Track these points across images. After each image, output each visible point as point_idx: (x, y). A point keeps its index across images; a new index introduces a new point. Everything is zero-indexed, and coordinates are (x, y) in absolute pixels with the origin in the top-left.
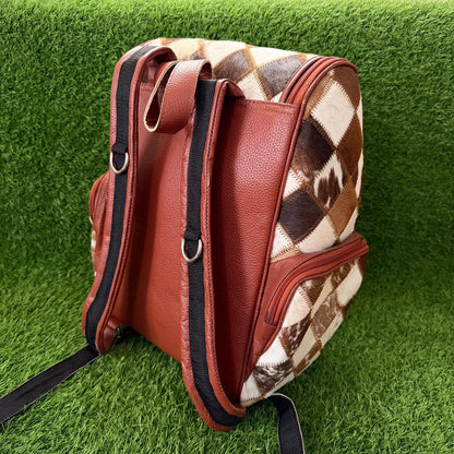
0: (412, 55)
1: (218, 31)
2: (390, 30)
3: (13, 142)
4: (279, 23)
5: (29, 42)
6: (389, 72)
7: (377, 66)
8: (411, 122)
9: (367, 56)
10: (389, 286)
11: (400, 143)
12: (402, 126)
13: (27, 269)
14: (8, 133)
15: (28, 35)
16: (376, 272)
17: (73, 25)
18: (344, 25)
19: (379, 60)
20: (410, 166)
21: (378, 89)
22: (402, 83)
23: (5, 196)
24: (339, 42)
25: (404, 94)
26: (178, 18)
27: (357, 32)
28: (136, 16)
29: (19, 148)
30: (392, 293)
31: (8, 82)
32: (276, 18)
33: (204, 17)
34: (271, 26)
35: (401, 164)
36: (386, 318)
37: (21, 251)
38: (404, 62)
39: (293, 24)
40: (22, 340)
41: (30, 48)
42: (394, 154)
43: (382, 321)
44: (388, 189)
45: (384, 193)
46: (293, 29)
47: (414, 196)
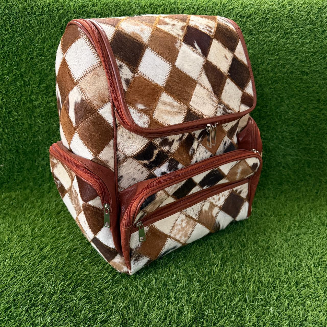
0: (324, 31)
2: (308, 14)
3: (41, 93)
4: (232, 9)
5: (55, 22)
6: (308, 43)
7: (300, 39)
8: (323, 78)
9: (293, 32)
10: (308, 195)
11: (315, 93)
12: (317, 81)
13: (49, 186)
14: (38, 87)
15: (54, 17)
16: (299, 185)
17: (87, 10)
18: (277, 11)
19: (301, 35)
20: (322, 110)
21: (300, 55)
22: (317, 51)
23: (35, 132)
24: (274, 23)
25: (318, 59)
26: (161, 6)
27: (286, 15)
28: (132, 3)
29: (46, 98)
30: (311, 199)
31: (39, 50)
32: (230, 6)
33: (179, 4)
34: (227, 11)
35: (316, 108)
36: (310, 215)
37: (45, 173)
38: (318, 36)
39: (242, 10)
40: (56, 233)
41: (55, 26)
42: (311, 101)
43: (308, 217)
44: (307, 125)
45: (304, 128)
46: (242, 13)
47: (325, 131)
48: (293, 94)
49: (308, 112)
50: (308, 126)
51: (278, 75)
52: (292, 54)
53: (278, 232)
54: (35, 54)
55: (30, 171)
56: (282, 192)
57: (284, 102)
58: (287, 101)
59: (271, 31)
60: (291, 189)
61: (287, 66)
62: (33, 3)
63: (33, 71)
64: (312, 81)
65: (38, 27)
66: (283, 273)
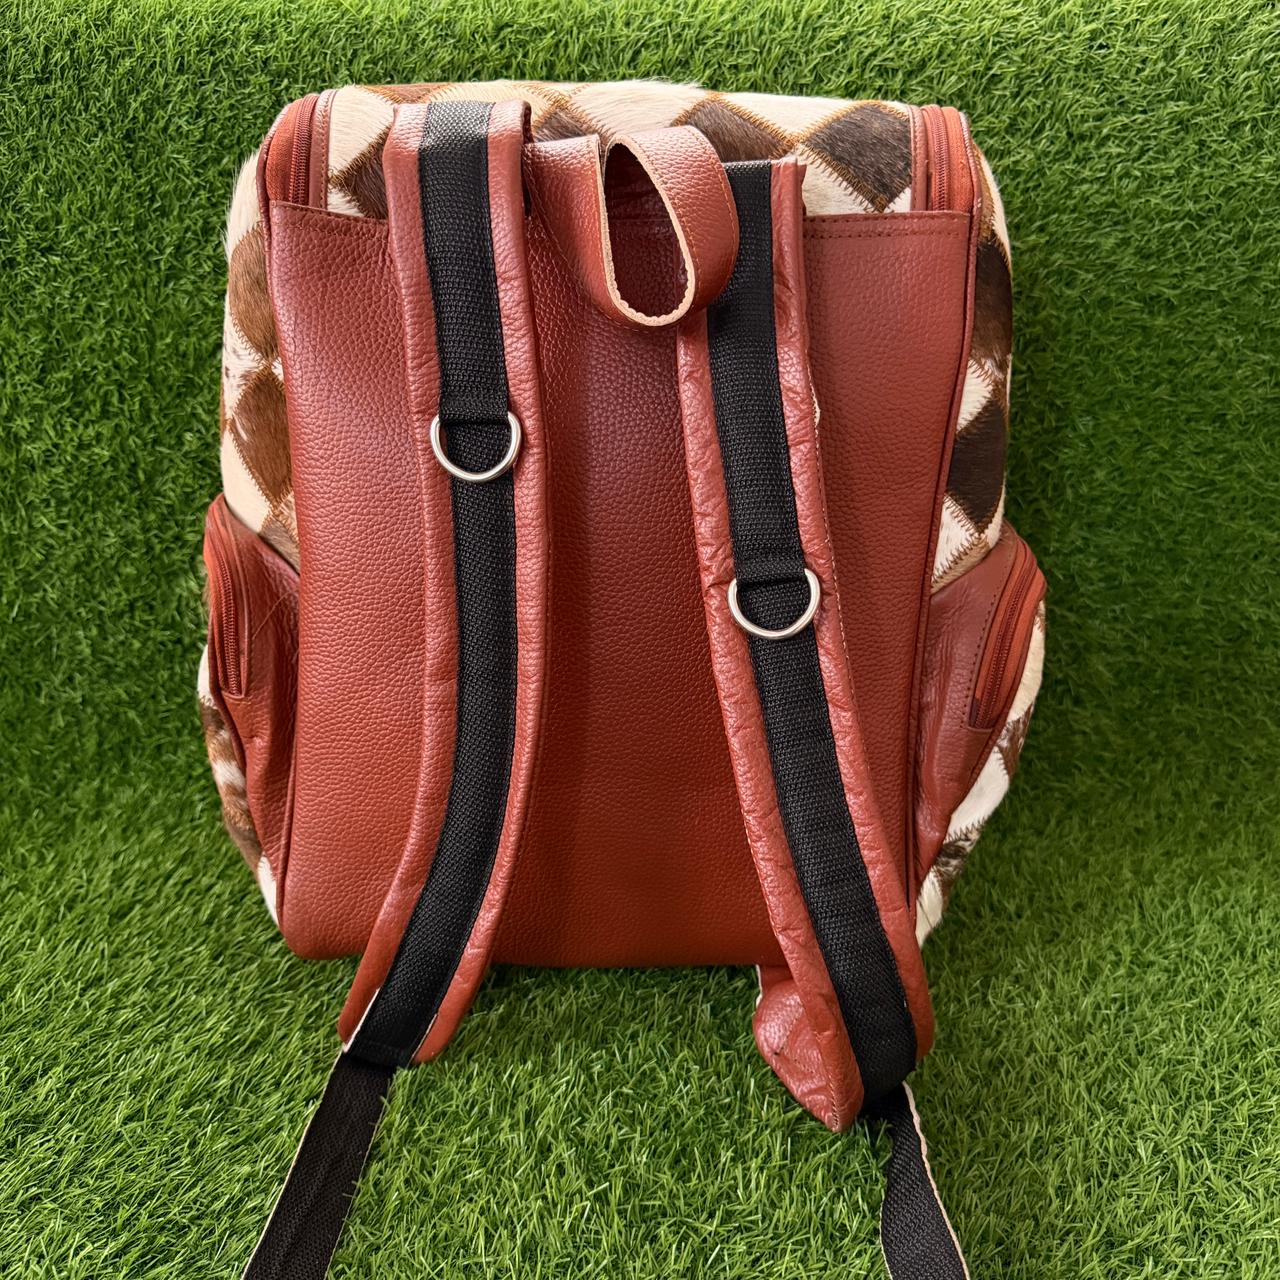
0: (1236, 126)
2: (1170, 54)
3: (55, 408)
4: (844, 38)
5: (99, 110)
6: (1169, 179)
7: (1134, 160)
8: (1237, 325)
9: (1105, 131)
10: (1180, 815)
11: (1205, 388)
12: (1211, 338)
13: (99, 790)
14: (40, 381)
15: (97, 88)
16: (1141, 774)
17: (232, 56)
18: (1035, 43)
19: (1140, 143)
20: (1236, 456)
21: (1139, 229)
22: (1210, 210)
23: (31, 570)
24: (1023, 93)
25: (1215, 243)
26: (543, 31)
27: (1074, 62)
28: (420, 24)
29: (74, 427)
30: (1192, 834)
31: (37, 228)
32: (835, 26)
33: (619, 24)
34: (820, 50)
35: (1211, 450)
36: (1186, 907)
37: (82, 736)
38: (1214, 146)
39: (885, 41)
40: (96, 1005)
41: (102, 127)
42: (1188, 420)
43: (1178, 917)
44: (1172, 522)
45: (1162, 536)
46: (885, 55)
47: (1250, 545)
48: (1111, 393)
49: (1173, 469)
50: (1176, 528)
51: (1044, 314)
52: (1105, 224)
53: (1044, 992)
54: (21, 244)
55: (19, 727)
56: (1069, 807)
57: (1075, 429)
58: (1085, 424)
59: (1012, 128)
60: (1110, 793)
61: (1082, 275)
62: (8, 32)
63: (16, 318)
64: (1190, 337)
65: (31, 132)
66: (1051, 1191)
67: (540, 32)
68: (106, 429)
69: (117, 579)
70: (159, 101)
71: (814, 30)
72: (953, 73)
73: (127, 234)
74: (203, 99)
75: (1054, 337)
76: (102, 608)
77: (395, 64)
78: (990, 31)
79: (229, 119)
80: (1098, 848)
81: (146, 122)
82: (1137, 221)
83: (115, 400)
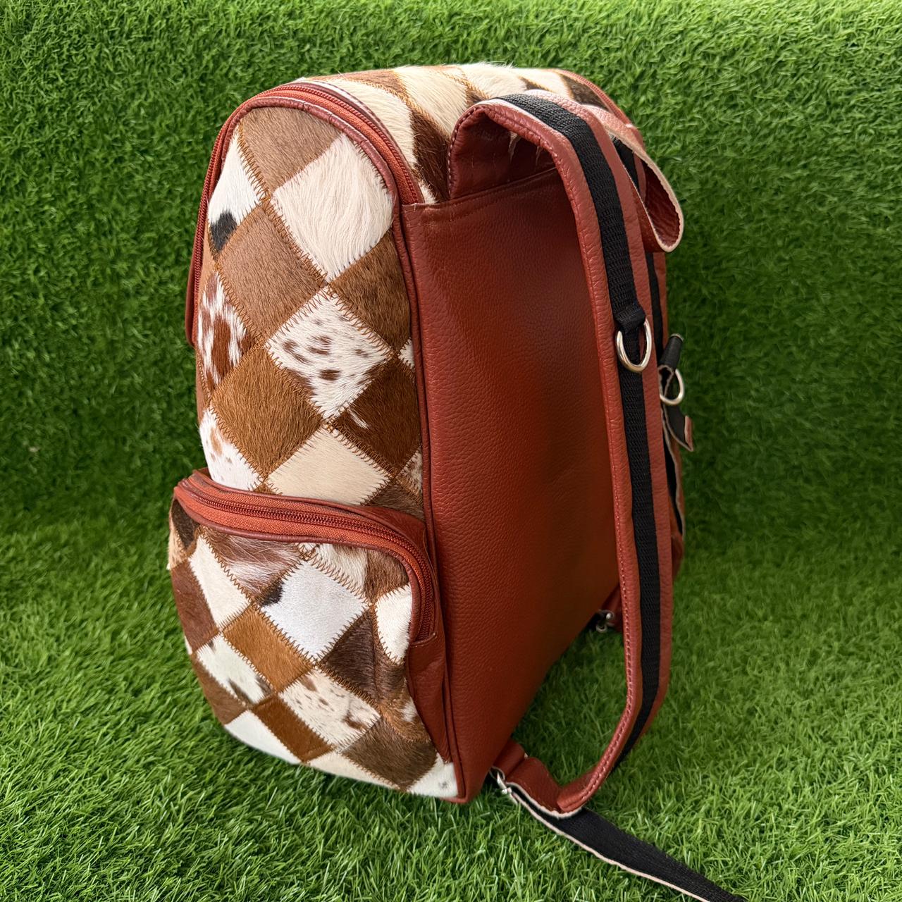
1: (561, 47)
67: (479, 20)
68: (177, 272)
69: (181, 372)
70: (223, 56)
71: (662, 26)
72: (753, 59)
73: (197, 143)
74: (253, 56)
75: (808, 238)
76: (170, 390)
77: (381, 37)
78: (780, 30)
79: (268, 69)
80: (816, 578)
81: (214, 69)
82: (869, 163)
83: (185, 253)
